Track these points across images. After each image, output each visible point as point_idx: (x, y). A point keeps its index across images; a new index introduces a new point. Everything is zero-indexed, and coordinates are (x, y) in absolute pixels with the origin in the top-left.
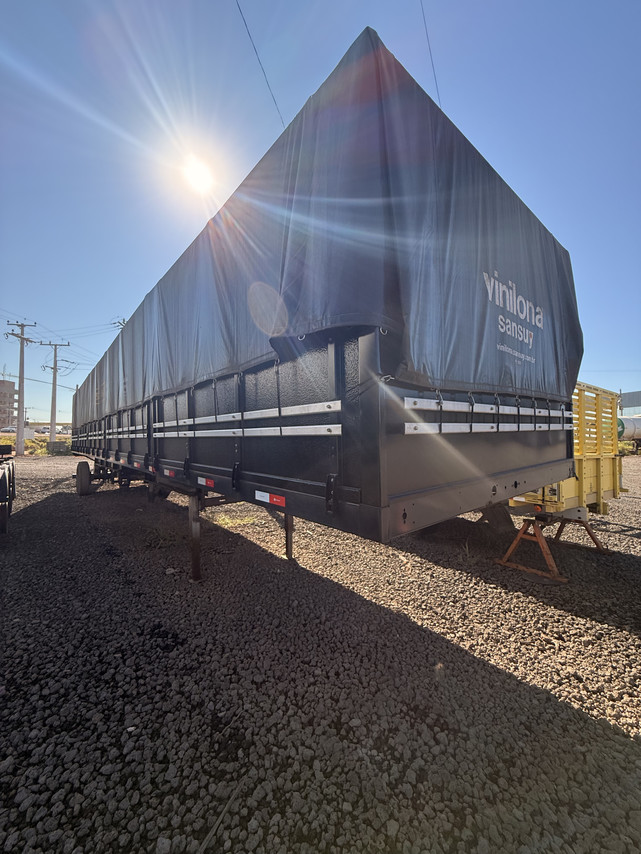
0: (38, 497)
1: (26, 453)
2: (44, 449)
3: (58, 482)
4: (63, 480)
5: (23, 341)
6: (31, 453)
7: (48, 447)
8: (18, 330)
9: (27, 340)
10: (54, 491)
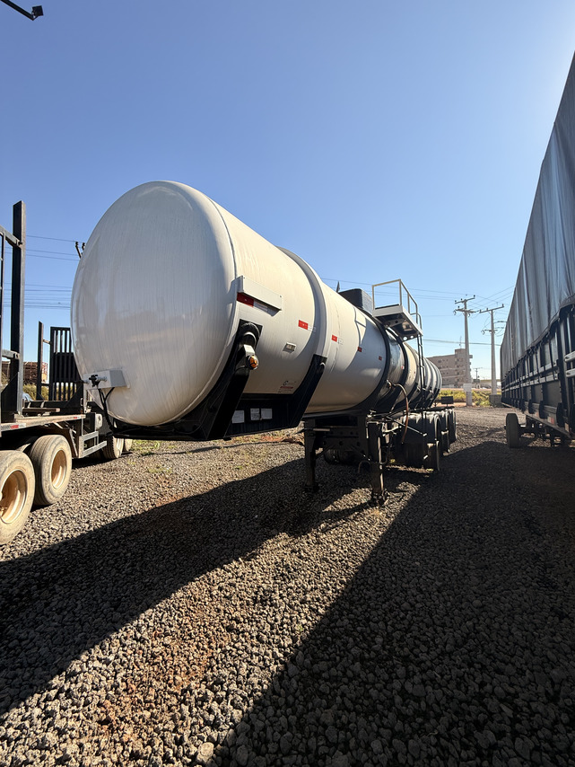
0: (473, 442)
1: (474, 404)
2: (487, 402)
3: (492, 431)
4: (497, 430)
5: (466, 312)
6: (477, 404)
7: (490, 399)
8: (462, 306)
9: (470, 312)
10: (487, 439)
